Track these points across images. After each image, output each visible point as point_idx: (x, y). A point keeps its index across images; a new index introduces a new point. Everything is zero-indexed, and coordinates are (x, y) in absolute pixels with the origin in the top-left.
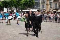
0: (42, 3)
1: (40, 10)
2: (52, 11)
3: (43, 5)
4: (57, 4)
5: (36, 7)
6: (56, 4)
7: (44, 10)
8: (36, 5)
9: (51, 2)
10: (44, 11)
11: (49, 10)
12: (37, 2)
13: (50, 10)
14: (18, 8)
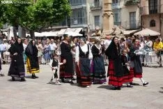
0: (93, 10)
1: (89, 31)
4: (134, 13)
5: (76, 22)
6: (132, 14)
8: (76, 17)
9: (119, 7)
10: (98, 35)
12: (77, 7)
13: (115, 30)
14: (20, 27)
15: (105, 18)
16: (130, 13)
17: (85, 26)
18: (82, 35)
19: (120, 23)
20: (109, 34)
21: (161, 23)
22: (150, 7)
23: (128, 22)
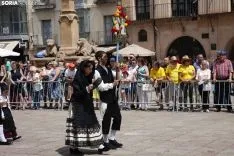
0: (38, 10)
1: (31, 47)
2: (93, 52)
3: (46, 23)
5: (6, 30)
7: (51, 47)
8: (8, 22)
9: (85, 6)
11: (75, 48)
13: (81, 45)
15: (63, 24)
16: (105, 17)
17: (24, 37)
18: (18, 54)
19: (89, 33)
20: (71, 52)
21: (155, 35)
22: (137, 7)
23: (102, 33)
